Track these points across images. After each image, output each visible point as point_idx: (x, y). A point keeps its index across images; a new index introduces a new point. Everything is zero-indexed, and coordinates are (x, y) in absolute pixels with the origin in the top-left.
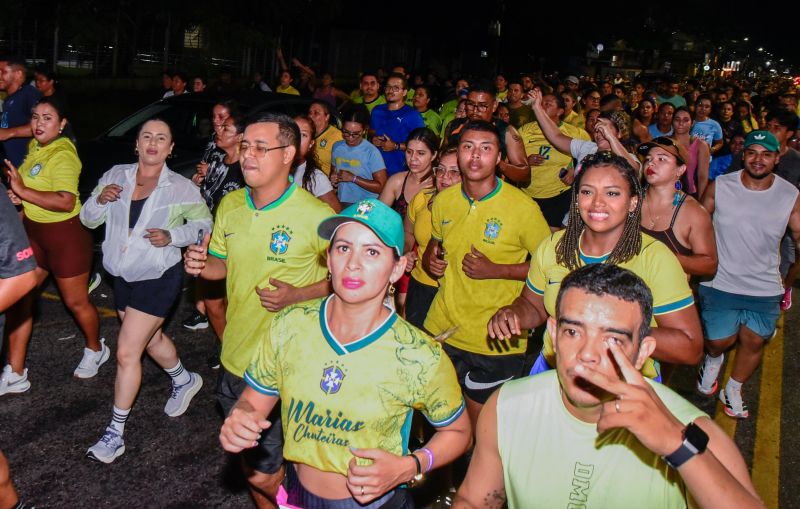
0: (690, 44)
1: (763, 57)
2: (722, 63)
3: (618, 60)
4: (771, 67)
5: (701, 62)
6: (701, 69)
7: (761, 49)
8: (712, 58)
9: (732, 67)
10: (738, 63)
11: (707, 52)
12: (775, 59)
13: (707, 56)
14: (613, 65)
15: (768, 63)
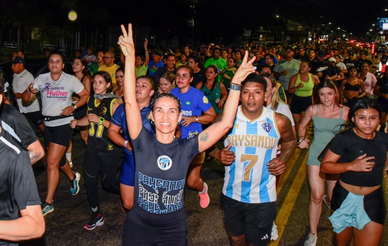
0: (301, 27)
1: (340, 32)
2: (318, 37)
3: (263, 37)
4: (345, 37)
5: (307, 36)
6: (307, 40)
7: (339, 28)
8: (313, 34)
9: (324, 38)
10: (327, 36)
11: (309, 31)
12: (347, 33)
13: (309, 33)
14: (261, 39)
15: (344, 36)
